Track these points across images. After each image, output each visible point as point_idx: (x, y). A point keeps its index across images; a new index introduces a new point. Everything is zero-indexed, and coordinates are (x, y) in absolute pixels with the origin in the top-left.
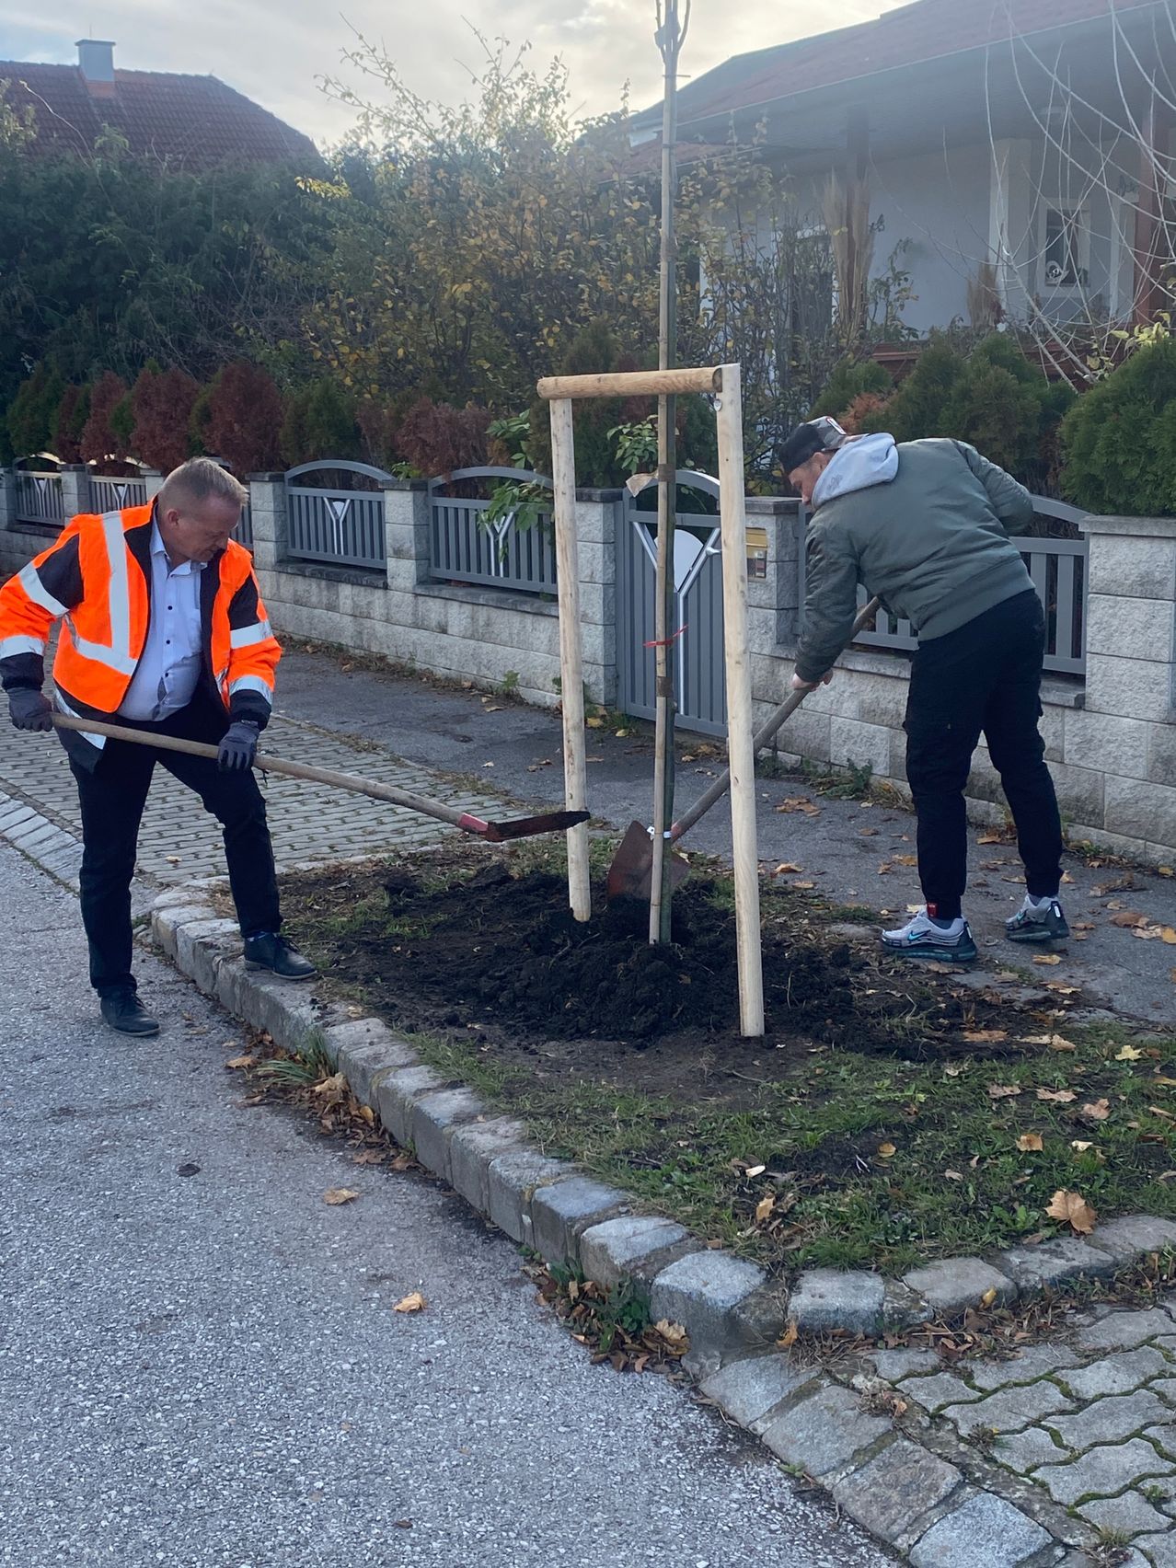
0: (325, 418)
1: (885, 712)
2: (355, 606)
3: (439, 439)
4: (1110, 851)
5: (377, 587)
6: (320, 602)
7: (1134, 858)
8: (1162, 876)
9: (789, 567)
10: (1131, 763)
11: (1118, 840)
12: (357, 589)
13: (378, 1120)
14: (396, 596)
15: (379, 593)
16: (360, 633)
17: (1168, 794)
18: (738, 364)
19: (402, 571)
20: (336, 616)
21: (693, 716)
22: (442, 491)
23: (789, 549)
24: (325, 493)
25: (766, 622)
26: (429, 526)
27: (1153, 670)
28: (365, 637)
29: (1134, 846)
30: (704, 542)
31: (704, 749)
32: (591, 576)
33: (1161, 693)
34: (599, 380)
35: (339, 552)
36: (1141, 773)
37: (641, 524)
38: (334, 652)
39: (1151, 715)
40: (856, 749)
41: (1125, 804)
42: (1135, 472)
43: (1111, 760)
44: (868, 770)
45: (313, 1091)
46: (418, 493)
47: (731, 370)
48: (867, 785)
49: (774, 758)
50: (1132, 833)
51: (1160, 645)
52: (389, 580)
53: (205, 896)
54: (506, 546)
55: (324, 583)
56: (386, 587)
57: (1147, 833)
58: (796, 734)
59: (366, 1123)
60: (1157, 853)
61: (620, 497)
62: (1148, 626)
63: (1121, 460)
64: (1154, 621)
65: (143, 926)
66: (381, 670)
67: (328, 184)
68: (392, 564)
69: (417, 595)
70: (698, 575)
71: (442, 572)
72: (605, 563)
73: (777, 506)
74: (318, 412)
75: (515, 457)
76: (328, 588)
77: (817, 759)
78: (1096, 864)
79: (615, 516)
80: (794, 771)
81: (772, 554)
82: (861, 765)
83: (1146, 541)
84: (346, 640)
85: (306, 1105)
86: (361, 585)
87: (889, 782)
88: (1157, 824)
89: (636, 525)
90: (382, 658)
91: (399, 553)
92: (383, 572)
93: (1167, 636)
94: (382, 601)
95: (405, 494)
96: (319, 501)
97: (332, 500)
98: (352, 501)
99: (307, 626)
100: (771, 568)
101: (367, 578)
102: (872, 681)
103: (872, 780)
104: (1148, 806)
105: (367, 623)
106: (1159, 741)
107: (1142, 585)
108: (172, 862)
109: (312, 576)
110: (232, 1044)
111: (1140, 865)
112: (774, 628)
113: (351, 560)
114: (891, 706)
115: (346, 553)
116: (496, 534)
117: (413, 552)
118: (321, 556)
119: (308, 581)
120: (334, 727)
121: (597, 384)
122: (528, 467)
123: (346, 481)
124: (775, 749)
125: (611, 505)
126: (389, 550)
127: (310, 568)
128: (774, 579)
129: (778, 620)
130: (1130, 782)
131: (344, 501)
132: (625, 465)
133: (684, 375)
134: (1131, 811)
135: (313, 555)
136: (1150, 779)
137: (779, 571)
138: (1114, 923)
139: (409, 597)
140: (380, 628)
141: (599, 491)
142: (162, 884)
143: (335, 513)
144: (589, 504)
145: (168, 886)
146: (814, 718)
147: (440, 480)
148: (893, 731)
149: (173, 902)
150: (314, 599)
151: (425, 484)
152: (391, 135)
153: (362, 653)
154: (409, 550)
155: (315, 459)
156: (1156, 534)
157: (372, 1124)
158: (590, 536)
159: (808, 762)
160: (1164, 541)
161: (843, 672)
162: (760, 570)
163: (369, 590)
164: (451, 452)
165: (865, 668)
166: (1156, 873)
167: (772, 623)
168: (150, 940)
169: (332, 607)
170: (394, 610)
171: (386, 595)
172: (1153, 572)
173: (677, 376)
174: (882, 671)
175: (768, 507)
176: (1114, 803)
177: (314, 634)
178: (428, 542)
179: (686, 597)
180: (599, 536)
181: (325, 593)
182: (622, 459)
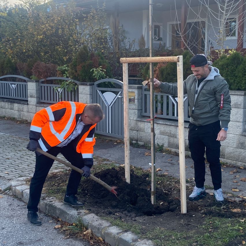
0: (9, 65)
1: (167, 133)
2: (19, 108)
3: (43, 71)
4: (227, 163)
5: (25, 104)
6: (8, 107)
7: (233, 165)
8: (241, 169)
9: (140, 100)
10: (232, 144)
11: (229, 161)
12: (19, 105)
13: (104, 240)
14: (30, 107)
15: (26, 106)
16: (20, 115)
17: (242, 151)
18: (182, 56)
19: (32, 101)
20: (13, 111)
21: (113, 134)
22: (43, 82)
23: (140, 97)
24: (10, 83)
25: (135, 113)
26: (40, 91)
27: (238, 124)
28: (22, 116)
29: (233, 162)
30: (117, 95)
31: (118, 141)
32: (86, 102)
33: (240, 129)
34: (140, 59)
35: (13, 96)
36: (235, 146)
37: (99, 90)
38: (13, 119)
39: (237, 133)
40: (159, 141)
41: (231, 153)
42: (232, 81)
43: (227, 143)
44: (163, 146)
45: (83, 234)
46: (37, 83)
47: (181, 57)
48: (162, 149)
49: (137, 143)
50: (233, 159)
51: (240, 118)
52: (29, 103)
53: (25, 182)
54: (61, 95)
55: (9, 103)
56: (28, 104)
57: (237, 159)
58: (143, 138)
59: (101, 242)
60: (239, 164)
61: (94, 84)
62: (236, 114)
63: (229, 78)
64: (238, 113)
65: (8, 191)
66: (26, 123)
67: (2, 13)
68: (29, 99)
69: (36, 106)
70: (115, 102)
71: (43, 101)
72: (90, 99)
73: (138, 87)
74: (7, 64)
75: (64, 75)
76: (11, 104)
77: (148, 143)
78: (225, 166)
79: (92, 88)
80: (142, 146)
81: (136, 97)
82: (160, 145)
83: (236, 96)
84: (16, 116)
85: (82, 238)
86: (21, 104)
87: (169, 148)
88: (239, 157)
89: (98, 91)
90: (27, 121)
91: (31, 97)
92: (27, 101)
93: (242, 116)
94: (26, 107)
95: (33, 83)
96: (8, 85)
97: (11, 84)
98: (17, 84)
99: (4, 113)
100: (136, 101)
101: (22, 102)
102: (164, 126)
103: (163, 148)
104: (237, 153)
105: (22, 112)
106: (239, 139)
107: (235, 105)
108: (7, 173)
109: (6, 102)
110: (51, 221)
111: (235, 167)
112: (137, 114)
113: (17, 98)
114: (169, 131)
115: (15, 96)
116: (59, 92)
117: (36, 96)
118: (8, 97)
119: (5, 103)
120: (25, 138)
121: (140, 60)
122: (67, 77)
123: (14, 80)
124: (137, 141)
125: (91, 86)
126: (29, 96)
127: (5, 100)
128: (137, 103)
129: (138, 112)
130: (232, 148)
131: (15, 84)
132: (95, 77)
133: (168, 58)
134: (232, 155)
135: (6, 96)
136: (237, 147)
137: (138, 101)
138: (241, 181)
139: (35, 107)
140: (26, 114)
141: (89, 83)
142: (9, 179)
143: (12, 87)
144: (87, 86)
145: (10, 180)
146: (148, 134)
147: (43, 80)
148: (169, 137)
149: (17, 185)
150: (7, 107)
151: (39, 81)
152: (5, 3)
153: (20, 119)
154: (35, 96)
155: (6, 74)
156: (239, 94)
157: (103, 242)
158: (86, 93)
159: (146, 144)
160: (240, 96)
161: (156, 124)
162: (133, 101)
163: (23, 105)
164: (46, 74)
165: (162, 123)
166: (239, 168)
167: (137, 113)
168: (11, 194)
169: (11, 109)
170: (30, 109)
171: (27, 106)
172: (238, 103)
173: (166, 58)
174: (167, 124)
175: (136, 87)
176: (228, 153)
177: (6, 115)
178: (39, 94)
179: (112, 107)
180: (89, 93)
181: (10, 105)
182: (95, 76)
